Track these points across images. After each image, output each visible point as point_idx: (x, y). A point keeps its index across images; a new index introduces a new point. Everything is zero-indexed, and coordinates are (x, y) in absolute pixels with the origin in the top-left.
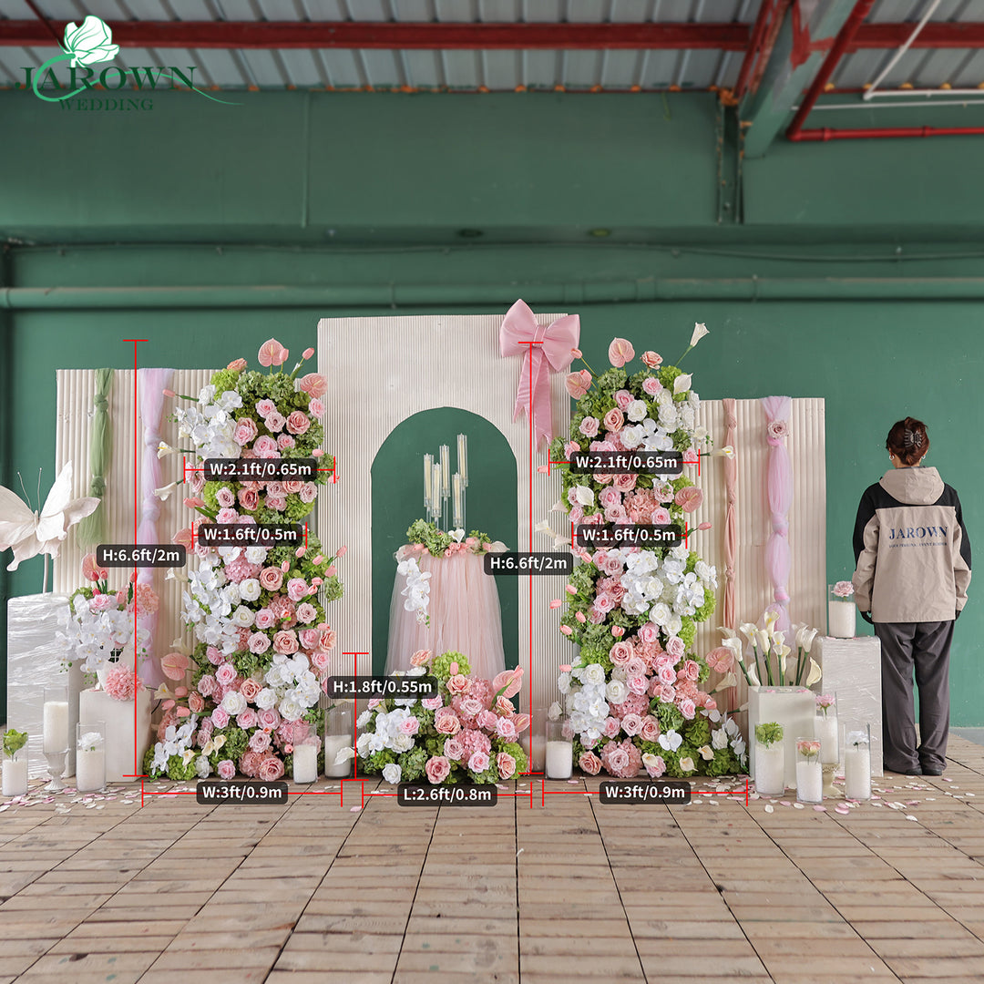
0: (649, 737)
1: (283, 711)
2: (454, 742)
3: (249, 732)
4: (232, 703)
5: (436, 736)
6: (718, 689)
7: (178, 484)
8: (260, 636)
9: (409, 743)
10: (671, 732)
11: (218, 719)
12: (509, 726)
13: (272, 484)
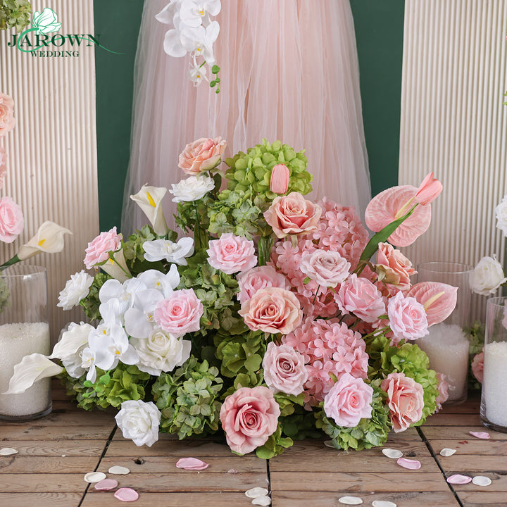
2: (287, 350)
5: (241, 334)
9: (177, 353)
12: (416, 314)
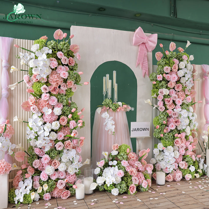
1: (69, 171)
3: (56, 181)
4: (49, 170)
5: (127, 176)
6: (193, 150)
7: (19, 83)
8: (60, 143)
9: (120, 180)
10: (191, 166)
11: (43, 177)
13: (62, 84)
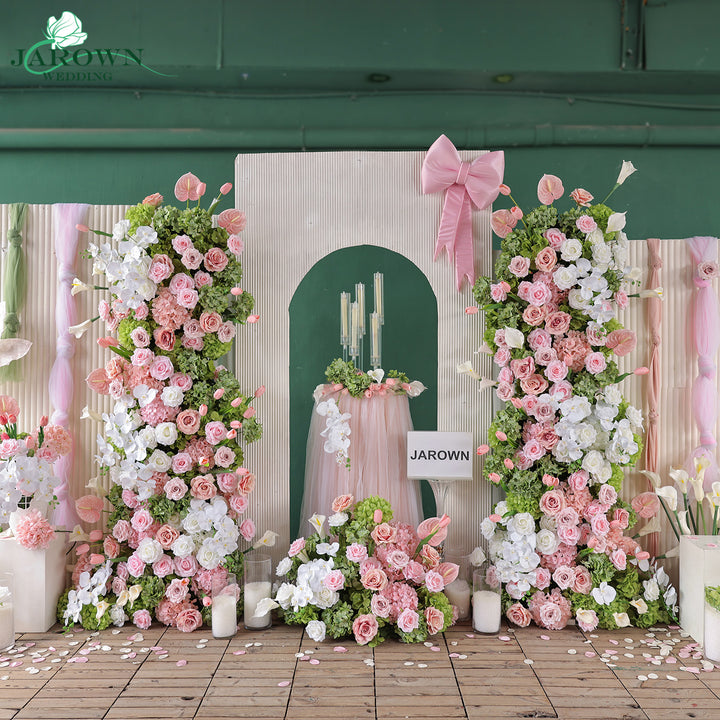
0: (581, 589)
1: (201, 558)
2: (381, 597)
3: (166, 580)
4: (148, 551)
5: (361, 590)
6: (642, 534)
7: (93, 321)
8: (176, 482)
9: (334, 599)
10: (604, 584)
11: (133, 566)
12: (438, 580)
13: (189, 323)
